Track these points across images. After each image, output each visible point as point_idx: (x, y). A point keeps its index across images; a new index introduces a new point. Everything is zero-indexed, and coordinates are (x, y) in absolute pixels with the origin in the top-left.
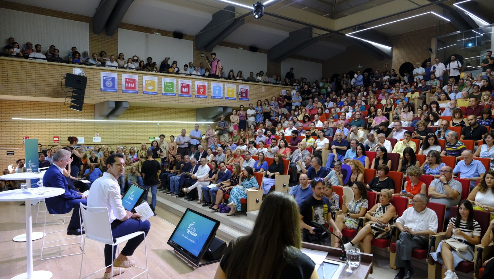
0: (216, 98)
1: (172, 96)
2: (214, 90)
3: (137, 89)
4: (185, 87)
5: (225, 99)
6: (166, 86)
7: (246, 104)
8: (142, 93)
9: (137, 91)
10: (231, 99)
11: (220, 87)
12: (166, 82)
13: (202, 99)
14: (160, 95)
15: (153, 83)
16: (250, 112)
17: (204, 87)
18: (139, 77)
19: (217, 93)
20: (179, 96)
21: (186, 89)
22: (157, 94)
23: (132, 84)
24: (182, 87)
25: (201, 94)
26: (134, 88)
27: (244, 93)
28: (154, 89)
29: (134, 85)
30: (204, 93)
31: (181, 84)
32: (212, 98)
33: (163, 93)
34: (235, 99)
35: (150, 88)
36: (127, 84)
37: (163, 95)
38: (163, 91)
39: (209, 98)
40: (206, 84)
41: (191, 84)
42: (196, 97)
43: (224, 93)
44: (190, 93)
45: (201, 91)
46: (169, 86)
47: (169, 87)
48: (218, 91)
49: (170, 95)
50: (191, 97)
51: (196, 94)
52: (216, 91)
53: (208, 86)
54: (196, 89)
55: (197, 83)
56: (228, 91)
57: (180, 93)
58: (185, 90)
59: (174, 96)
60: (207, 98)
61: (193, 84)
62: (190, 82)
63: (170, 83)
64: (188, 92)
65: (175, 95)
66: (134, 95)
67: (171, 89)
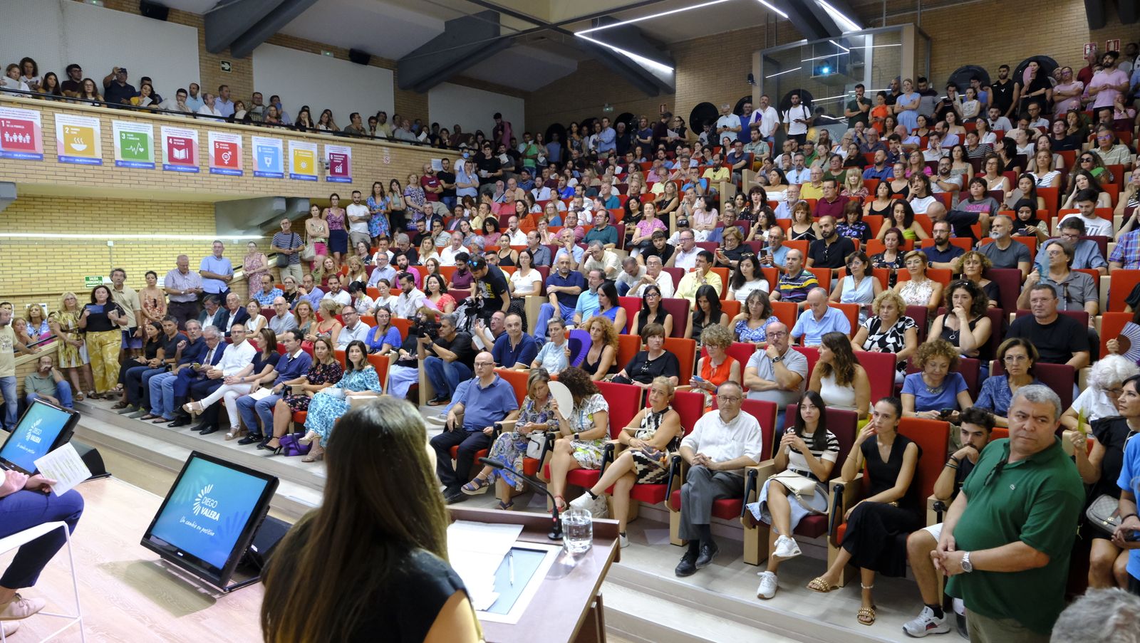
0: (267, 177)
1: (145, 171)
2: (261, 155)
3: (39, 148)
4: (180, 148)
5: (291, 177)
6: (125, 143)
7: (345, 192)
8: (56, 161)
9: (41, 155)
10: (304, 180)
11: (276, 149)
12: (126, 133)
13: (228, 179)
14: (108, 166)
15: (86, 134)
16: (355, 211)
17: (233, 147)
18: (42, 115)
19: (268, 164)
20: (165, 169)
21: (183, 151)
22: (100, 163)
23: (24, 136)
24: (171, 147)
25: (225, 165)
26: (31, 145)
27: (338, 164)
28: (91, 148)
29: (28, 137)
30: (233, 162)
31: (169, 138)
32: (255, 176)
33: (117, 162)
34: (315, 179)
35: (79, 147)
36: (7, 135)
37: (117, 165)
38: (118, 157)
39: (248, 176)
40: (237, 139)
41: (195, 138)
42: (211, 172)
43: (286, 164)
44: (196, 162)
45: (226, 157)
46: (134, 144)
47: (135, 146)
48: (270, 159)
49: (139, 168)
50: (197, 172)
51: (212, 164)
52: (266, 159)
53: (243, 146)
54: (212, 152)
55: (213, 137)
56: (298, 159)
57: (166, 161)
58: (180, 154)
59: (149, 171)
60: (241, 175)
61: (204, 139)
62: (194, 135)
63: (136, 135)
64: (189, 160)
65: (153, 168)
66: (32, 166)
67: (142, 150)
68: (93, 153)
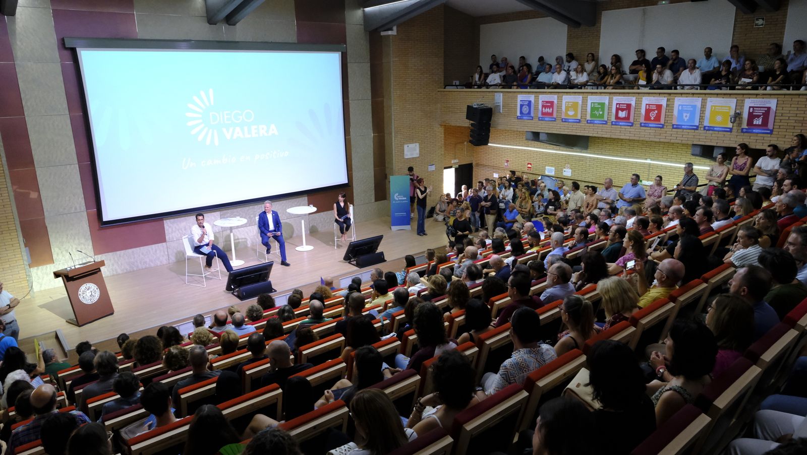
0: (683, 129)
1: (601, 125)
2: (680, 112)
3: (555, 115)
4: (622, 110)
5: (704, 129)
6: (593, 109)
7: (757, 141)
8: (561, 121)
9: (555, 118)
10: (719, 131)
11: (694, 107)
12: (594, 103)
13: (652, 131)
14: (583, 123)
15: (574, 106)
17: (659, 107)
18: (558, 97)
19: (686, 119)
20: (612, 124)
21: (624, 112)
22: (579, 121)
23: (550, 109)
24: (617, 110)
25: (651, 120)
26: (551, 114)
27: (758, 116)
28: (576, 114)
29: (551, 109)
30: (658, 118)
31: (617, 104)
32: (673, 128)
33: (588, 120)
34: (731, 130)
35: (571, 113)
36: (544, 109)
37: (588, 123)
38: (588, 118)
39: (668, 129)
40: (663, 101)
41: (633, 103)
42: (641, 126)
43: (702, 118)
44: (632, 120)
45: (653, 115)
46: (597, 109)
47: (598, 111)
48: (688, 115)
49: (598, 124)
50: (632, 126)
51: (642, 120)
52: (685, 115)
53: (667, 105)
54: (643, 111)
55: (646, 100)
56: (714, 113)
57: (613, 119)
58: (622, 114)
59: (604, 125)
60: (662, 127)
61: (638, 103)
62: (632, 100)
63: (599, 104)
64: (627, 118)
65: (606, 124)
66: (552, 124)
67: (601, 113)
68: (577, 116)
